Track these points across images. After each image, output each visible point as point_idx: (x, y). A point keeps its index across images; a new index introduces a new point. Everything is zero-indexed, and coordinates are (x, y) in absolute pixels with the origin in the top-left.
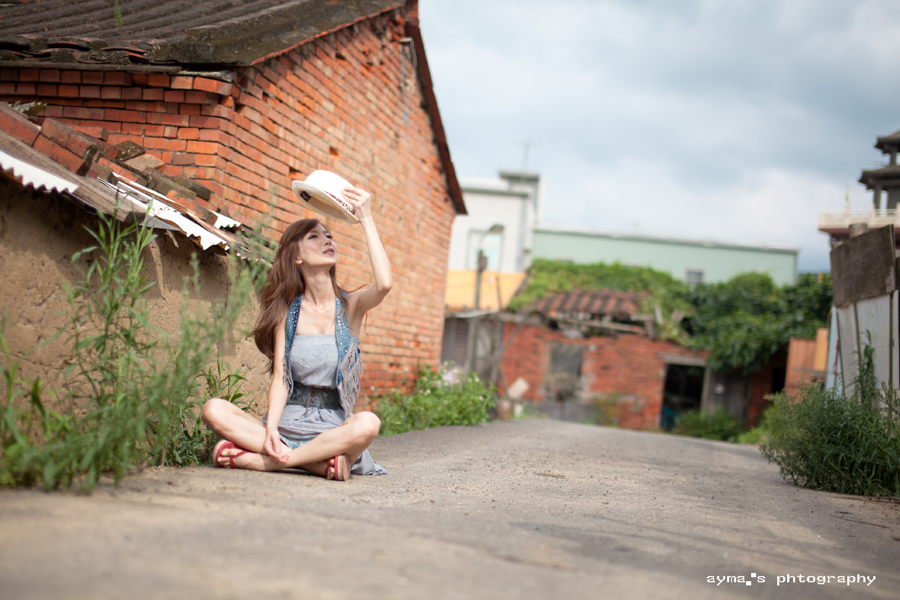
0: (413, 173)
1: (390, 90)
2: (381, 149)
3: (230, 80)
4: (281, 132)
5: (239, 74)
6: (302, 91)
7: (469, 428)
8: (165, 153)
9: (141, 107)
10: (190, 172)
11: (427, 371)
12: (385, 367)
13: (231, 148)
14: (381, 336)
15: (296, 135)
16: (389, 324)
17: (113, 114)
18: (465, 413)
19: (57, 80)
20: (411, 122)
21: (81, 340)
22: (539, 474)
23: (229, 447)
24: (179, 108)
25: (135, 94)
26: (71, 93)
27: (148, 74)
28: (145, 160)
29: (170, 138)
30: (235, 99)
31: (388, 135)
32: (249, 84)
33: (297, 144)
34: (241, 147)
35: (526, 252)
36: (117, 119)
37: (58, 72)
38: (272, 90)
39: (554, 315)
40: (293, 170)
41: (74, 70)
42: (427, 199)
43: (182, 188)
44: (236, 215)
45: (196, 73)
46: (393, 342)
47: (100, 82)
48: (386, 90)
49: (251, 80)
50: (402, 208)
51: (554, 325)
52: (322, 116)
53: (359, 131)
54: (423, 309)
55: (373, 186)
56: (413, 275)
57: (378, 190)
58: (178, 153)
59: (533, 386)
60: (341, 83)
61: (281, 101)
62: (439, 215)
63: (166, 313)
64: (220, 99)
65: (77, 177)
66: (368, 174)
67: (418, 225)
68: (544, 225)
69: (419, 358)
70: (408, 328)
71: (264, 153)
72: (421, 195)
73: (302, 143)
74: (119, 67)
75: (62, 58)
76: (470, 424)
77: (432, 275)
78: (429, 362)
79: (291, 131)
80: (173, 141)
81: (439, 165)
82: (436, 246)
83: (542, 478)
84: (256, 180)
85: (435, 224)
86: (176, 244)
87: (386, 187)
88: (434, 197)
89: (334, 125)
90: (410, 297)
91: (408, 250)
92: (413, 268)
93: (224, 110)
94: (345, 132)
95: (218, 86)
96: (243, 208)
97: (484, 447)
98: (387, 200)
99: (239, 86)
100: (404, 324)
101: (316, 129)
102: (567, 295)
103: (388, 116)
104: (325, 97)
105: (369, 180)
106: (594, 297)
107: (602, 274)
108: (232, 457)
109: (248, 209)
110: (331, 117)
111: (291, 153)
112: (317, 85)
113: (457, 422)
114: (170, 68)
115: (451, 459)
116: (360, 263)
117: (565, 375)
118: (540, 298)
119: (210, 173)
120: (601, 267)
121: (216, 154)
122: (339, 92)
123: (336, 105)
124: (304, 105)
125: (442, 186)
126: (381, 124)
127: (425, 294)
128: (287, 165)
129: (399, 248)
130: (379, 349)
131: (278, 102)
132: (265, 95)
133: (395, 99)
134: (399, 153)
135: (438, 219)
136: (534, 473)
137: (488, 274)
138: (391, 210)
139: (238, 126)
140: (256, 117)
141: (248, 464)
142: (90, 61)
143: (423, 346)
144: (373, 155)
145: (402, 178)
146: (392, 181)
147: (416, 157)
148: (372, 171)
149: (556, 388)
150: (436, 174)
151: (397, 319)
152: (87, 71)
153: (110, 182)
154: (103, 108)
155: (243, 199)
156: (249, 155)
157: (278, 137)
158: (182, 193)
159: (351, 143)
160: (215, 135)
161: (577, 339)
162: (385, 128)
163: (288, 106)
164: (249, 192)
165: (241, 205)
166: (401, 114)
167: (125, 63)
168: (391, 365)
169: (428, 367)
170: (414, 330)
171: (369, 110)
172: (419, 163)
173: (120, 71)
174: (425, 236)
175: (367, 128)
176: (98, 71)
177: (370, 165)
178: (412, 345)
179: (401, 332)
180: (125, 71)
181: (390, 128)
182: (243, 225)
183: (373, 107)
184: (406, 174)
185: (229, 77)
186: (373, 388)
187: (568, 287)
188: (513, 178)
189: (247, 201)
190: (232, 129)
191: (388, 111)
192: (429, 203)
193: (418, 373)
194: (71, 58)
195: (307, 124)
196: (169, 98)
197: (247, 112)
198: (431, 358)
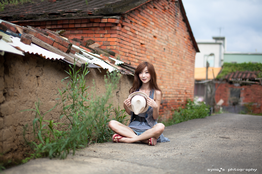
0: (181, 41)
1: (172, 16)
2: (170, 35)
3: (119, 18)
4: (137, 33)
5: (122, 16)
6: (143, 19)
7: (202, 119)
8: (101, 42)
9: (93, 29)
10: (109, 47)
11: (189, 101)
12: (176, 101)
13: (121, 39)
14: (174, 92)
15: (142, 33)
16: (176, 88)
17: (85, 32)
18: (200, 115)
19: (68, 23)
20: (180, 26)
21: (65, 106)
22: (221, 138)
23: (117, 136)
24: (104, 28)
25: (91, 25)
26: (72, 26)
27: (94, 19)
28: (95, 45)
29: (102, 38)
30: (121, 24)
31: (172, 30)
32: (126, 19)
33: (143, 36)
34: (124, 38)
35: (222, 60)
36: (86, 33)
37: (68, 20)
38: (133, 20)
39: (231, 79)
40: (142, 44)
41: (72, 19)
42: (187, 49)
43: (105, 53)
44: (122, 60)
45: (108, 17)
46: (178, 93)
47: (80, 22)
48: (171, 17)
49: (126, 18)
50: (179, 52)
51: (231, 83)
52: (150, 27)
53: (163, 30)
54: (187, 82)
55: (169, 47)
56: (184, 72)
57: (170, 47)
58: (105, 42)
59: (225, 101)
60: (156, 16)
61: (136, 23)
62: (191, 53)
63: (100, 93)
64: (116, 24)
65: (65, 54)
66: (167, 43)
67: (184, 57)
68: (227, 52)
69: (187, 97)
70: (182, 89)
71: (132, 40)
72: (184, 48)
73: (144, 35)
74: (85, 17)
75: (69, 16)
76: (203, 118)
77: (189, 72)
78: (190, 98)
79: (140, 32)
80: (103, 38)
81: (190, 38)
82: (190, 63)
83: (222, 139)
84: (130, 48)
85: (190, 56)
86: (100, 71)
87: (173, 46)
88: (189, 48)
89: (154, 29)
90: (183, 79)
91: (181, 65)
92: (183, 70)
93: (118, 28)
94: (158, 31)
95: (115, 21)
96: (126, 57)
97: (205, 127)
98: (173, 50)
99: (122, 20)
100: (181, 87)
101: (149, 31)
102: (235, 73)
103: (172, 25)
104: (151, 21)
105: (167, 45)
106: (243, 73)
107: (245, 66)
108: (118, 139)
109: (128, 57)
110: (153, 27)
111: (141, 39)
112: (148, 17)
113: (198, 117)
114: (100, 16)
115: (193, 133)
116: (166, 70)
117: (235, 98)
118: (226, 75)
119: (115, 47)
120: (245, 64)
121: (116, 41)
122: (155, 19)
123: (155, 23)
124: (144, 24)
125: (191, 44)
126: (170, 27)
127: (187, 78)
128: (140, 43)
129: (178, 64)
130: (174, 96)
131: (135, 24)
132: (131, 22)
133: (174, 19)
134: (176, 36)
135: (191, 54)
136: (220, 137)
137: (210, 69)
138: (175, 53)
139: (123, 32)
140: (128, 29)
141: (124, 141)
142: (77, 16)
143: (188, 93)
144: (168, 37)
145: (178, 43)
146: (175, 44)
147: (182, 36)
148: (168, 42)
149: (232, 102)
150: (189, 41)
151: (179, 86)
152: (77, 19)
153: (80, 54)
154: (82, 30)
155: (126, 54)
156: (127, 41)
157: (136, 34)
158: (105, 55)
159: (160, 34)
160: (115, 36)
161: (238, 86)
162: (171, 28)
163: (139, 25)
164: (128, 52)
165: (125, 56)
166: (176, 23)
167: (87, 16)
168: (178, 100)
169: (190, 100)
170: (185, 89)
171: (166, 23)
172: (183, 38)
173: (86, 19)
174: (186, 60)
175: (165, 28)
176: (79, 19)
177: (167, 40)
178: (184, 93)
179: (180, 90)
180: (87, 18)
181: (173, 28)
182: (125, 63)
183: (167, 22)
184: (179, 41)
185: (118, 17)
186: (172, 108)
187: (235, 71)
188: (216, 39)
189: (127, 54)
190: (121, 33)
191: (172, 23)
192: (187, 50)
193: (187, 102)
194: (71, 16)
195: (145, 29)
196: (101, 25)
197: (126, 28)
198: (191, 97)
